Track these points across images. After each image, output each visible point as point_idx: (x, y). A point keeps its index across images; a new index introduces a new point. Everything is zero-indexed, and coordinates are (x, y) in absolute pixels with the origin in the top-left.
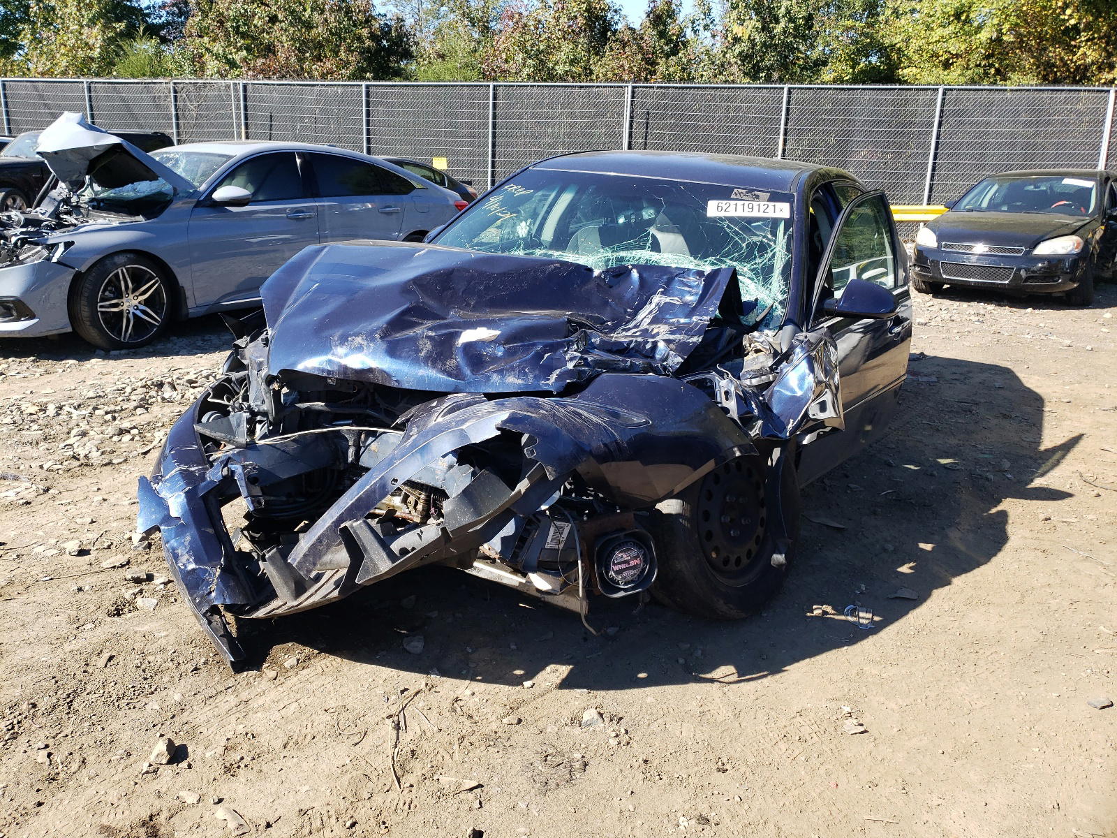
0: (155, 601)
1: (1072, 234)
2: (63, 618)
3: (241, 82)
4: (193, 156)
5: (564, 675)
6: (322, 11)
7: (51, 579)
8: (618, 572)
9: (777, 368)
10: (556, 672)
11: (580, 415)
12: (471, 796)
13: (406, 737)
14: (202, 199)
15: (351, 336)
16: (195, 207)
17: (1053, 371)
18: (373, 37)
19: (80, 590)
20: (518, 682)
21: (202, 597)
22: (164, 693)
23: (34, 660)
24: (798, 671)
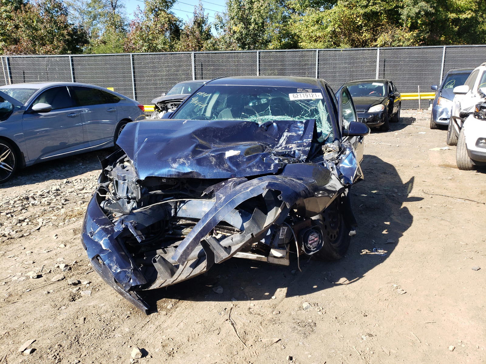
0: (90, 292)
1: (380, 104)
2: (47, 306)
3: (6, 57)
4: (16, 90)
5: (286, 292)
6: (42, 23)
7: (30, 290)
8: (311, 244)
9: (339, 158)
10: (281, 292)
11: (293, 180)
12: (278, 344)
13: (238, 327)
14: (26, 110)
15: (178, 159)
16: (24, 114)
17: (390, 155)
18: (69, 34)
19: (49, 293)
20: (269, 297)
21: (126, 283)
22: (119, 329)
23: (46, 326)
24: (369, 275)
